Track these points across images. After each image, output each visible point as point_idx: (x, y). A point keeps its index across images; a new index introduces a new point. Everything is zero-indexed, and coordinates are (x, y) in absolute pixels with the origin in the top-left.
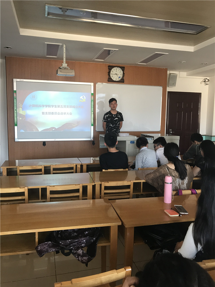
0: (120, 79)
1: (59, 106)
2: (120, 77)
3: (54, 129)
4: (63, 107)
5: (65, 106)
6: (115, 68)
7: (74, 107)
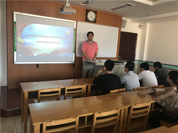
0: (93, 20)
1: (50, 37)
2: (93, 19)
3: (46, 55)
4: (54, 38)
5: (55, 37)
6: (91, 12)
7: (61, 38)
